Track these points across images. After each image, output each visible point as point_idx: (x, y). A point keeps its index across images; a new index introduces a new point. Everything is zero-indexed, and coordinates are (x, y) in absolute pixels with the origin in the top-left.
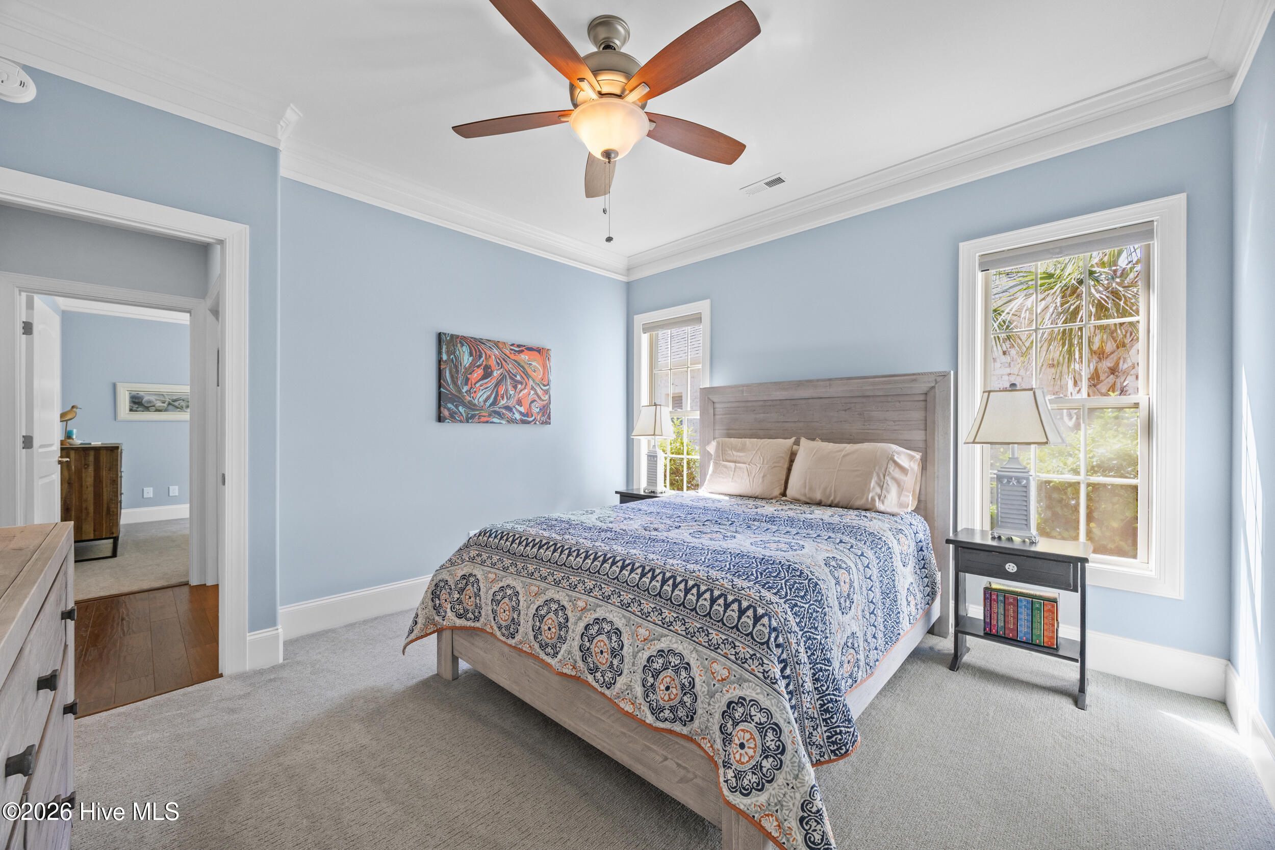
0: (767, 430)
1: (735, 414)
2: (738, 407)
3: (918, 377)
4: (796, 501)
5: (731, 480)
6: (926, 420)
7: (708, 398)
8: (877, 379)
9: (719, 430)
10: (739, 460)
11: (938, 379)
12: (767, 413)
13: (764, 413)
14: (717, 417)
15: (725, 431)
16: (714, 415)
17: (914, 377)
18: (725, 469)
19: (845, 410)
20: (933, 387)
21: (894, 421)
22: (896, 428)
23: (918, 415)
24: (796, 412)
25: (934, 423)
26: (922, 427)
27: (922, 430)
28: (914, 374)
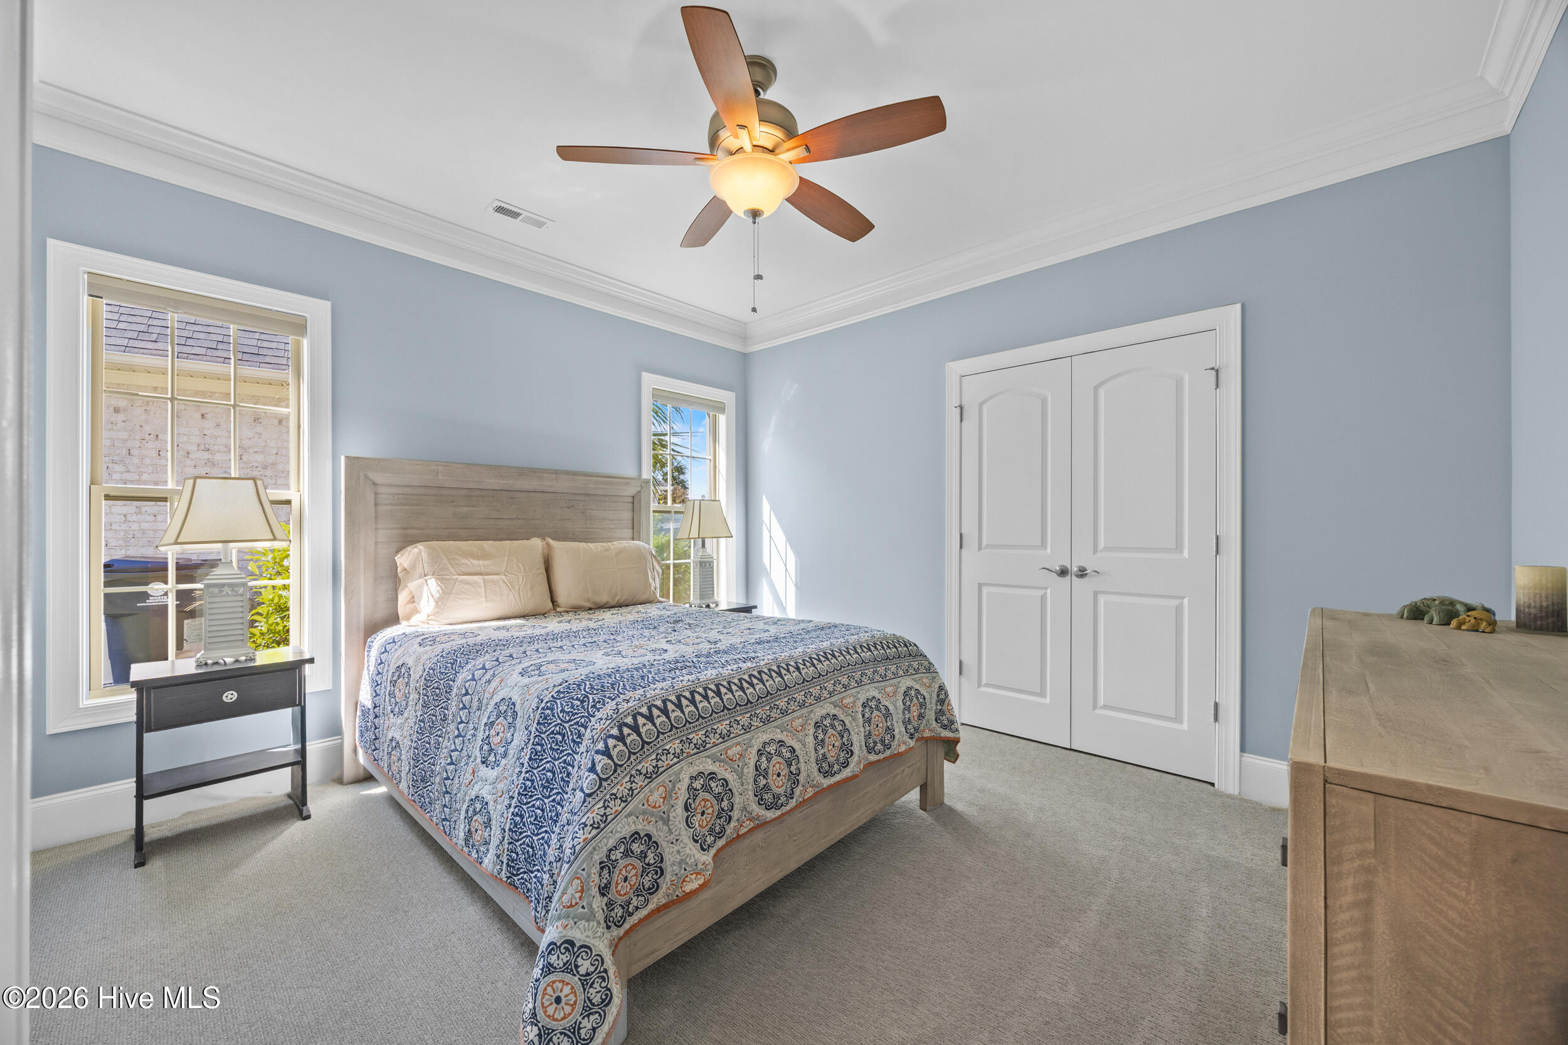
0: (473, 529)
1: (418, 505)
2: (425, 495)
3: (630, 481)
4: (576, 609)
5: (483, 599)
6: (633, 520)
7: (365, 476)
8: (600, 479)
9: (384, 529)
10: (486, 570)
11: (643, 485)
12: (474, 506)
13: (468, 506)
14: (382, 508)
15: (399, 532)
16: (376, 505)
17: (627, 481)
18: (466, 587)
19: (568, 508)
20: (639, 492)
21: (610, 521)
22: (612, 526)
23: (627, 515)
24: (513, 506)
25: (639, 522)
26: (630, 526)
27: (629, 528)
28: (627, 478)
